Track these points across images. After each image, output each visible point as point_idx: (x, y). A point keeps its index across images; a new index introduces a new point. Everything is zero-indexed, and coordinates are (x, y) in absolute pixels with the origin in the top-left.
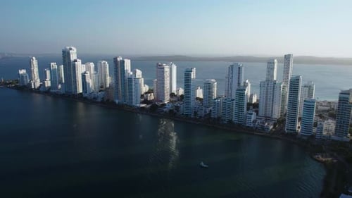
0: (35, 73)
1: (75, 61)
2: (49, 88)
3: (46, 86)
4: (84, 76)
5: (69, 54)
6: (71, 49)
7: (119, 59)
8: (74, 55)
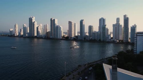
0: (17, 31)
1: (34, 22)
2: (22, 35)
3: (21, 34)
4: (37, 28)
5: (32, 19)
6: (33, 17)
7: (53, 19)
8: (34, 20)
